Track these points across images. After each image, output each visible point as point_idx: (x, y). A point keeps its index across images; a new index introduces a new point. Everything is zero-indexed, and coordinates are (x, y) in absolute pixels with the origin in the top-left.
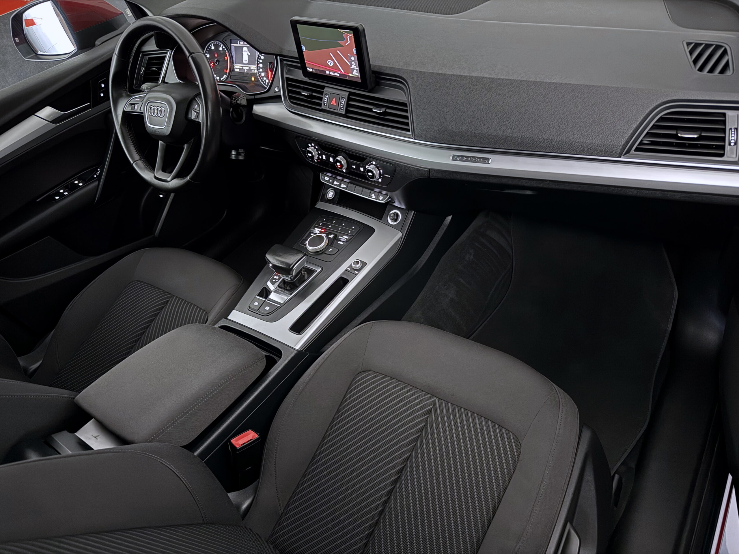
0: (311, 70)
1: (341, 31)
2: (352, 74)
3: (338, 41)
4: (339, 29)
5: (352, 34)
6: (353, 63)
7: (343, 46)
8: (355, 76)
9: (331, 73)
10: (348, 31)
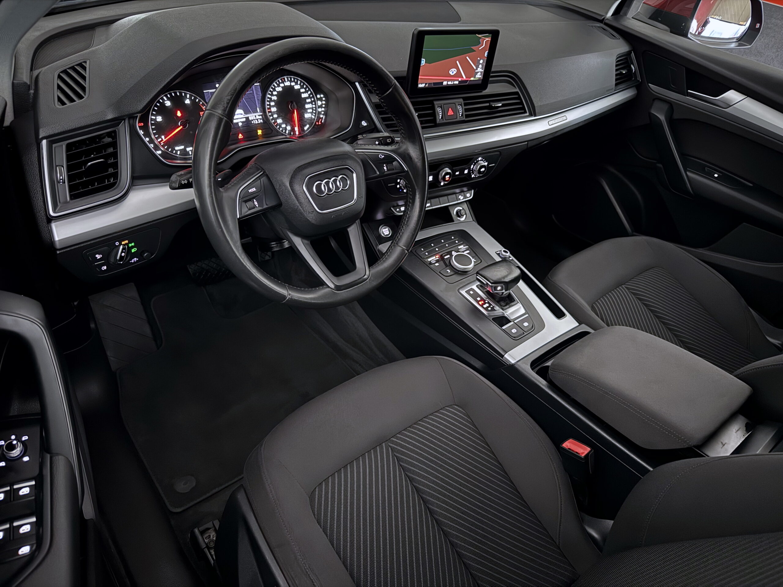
0: (423, 85)
1: (479, 36)
2: (475, 78)
3: (472, 47)
4: (478, 34)
5: (490, 38)
6: (480, 66)
7: (475, 51)
8: (477, 79)
9: (450, 83)
10: (488, 34)
